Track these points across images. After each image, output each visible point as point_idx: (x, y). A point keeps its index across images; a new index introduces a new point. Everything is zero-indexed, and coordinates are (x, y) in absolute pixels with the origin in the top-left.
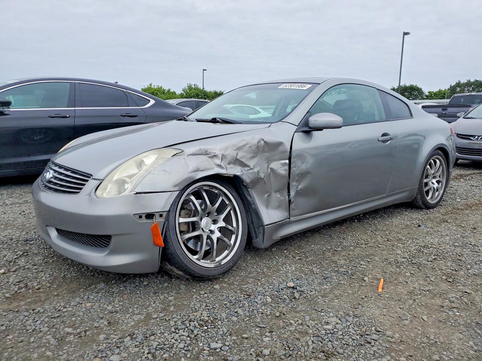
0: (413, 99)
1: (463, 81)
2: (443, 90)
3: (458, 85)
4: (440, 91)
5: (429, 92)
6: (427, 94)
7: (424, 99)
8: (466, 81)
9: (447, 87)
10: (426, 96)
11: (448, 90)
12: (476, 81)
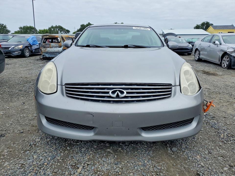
0: (33, 33)
1: (54, 26)
2: (46, 29)
3: (52, 27)
4: (44, 30)
5: (39, 30)
6: (39, 31)
7: (37, 33)
8: (55, 26)
9: (48, 28)
10: (38, 32)
11: (48, 29)
12: (59, 26)
